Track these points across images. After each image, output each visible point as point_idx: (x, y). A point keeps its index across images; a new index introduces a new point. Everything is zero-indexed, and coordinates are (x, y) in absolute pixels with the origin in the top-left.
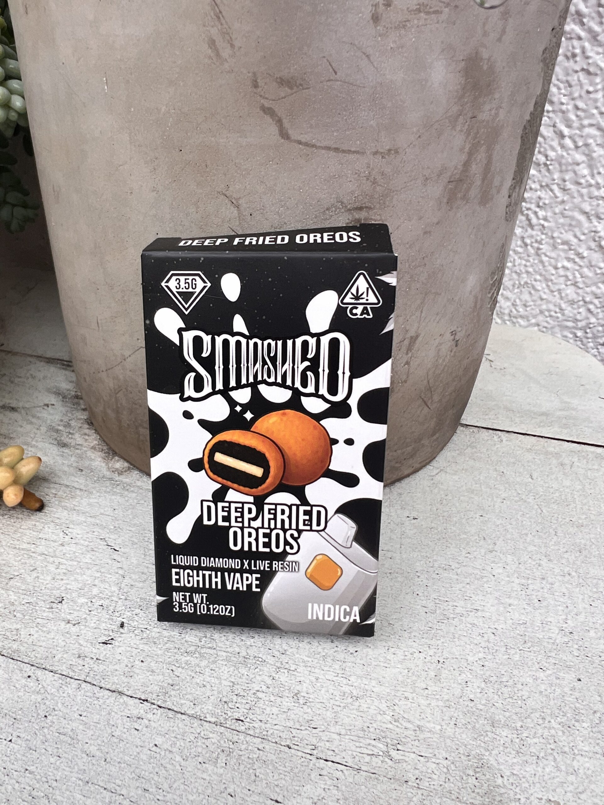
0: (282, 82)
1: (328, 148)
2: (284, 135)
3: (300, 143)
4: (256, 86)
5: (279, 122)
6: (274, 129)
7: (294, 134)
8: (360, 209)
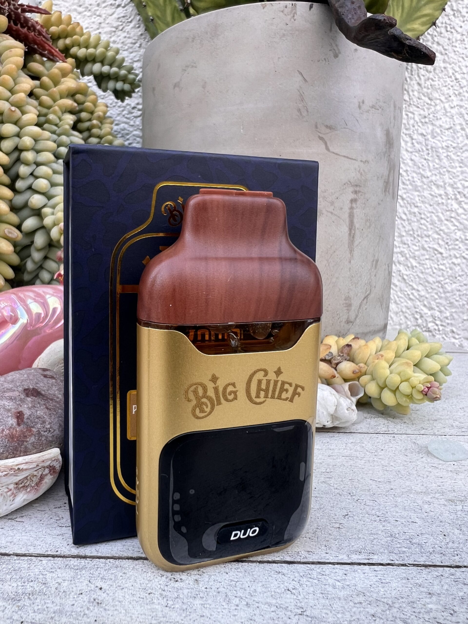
0: (327, 127)
1: (344, 156)
2: (327, 149)
3: (334, 153)
4: (316, 127)
5: (326, 144)
6: (324, 146)
7: (331, 148)
8: (357, 186)
